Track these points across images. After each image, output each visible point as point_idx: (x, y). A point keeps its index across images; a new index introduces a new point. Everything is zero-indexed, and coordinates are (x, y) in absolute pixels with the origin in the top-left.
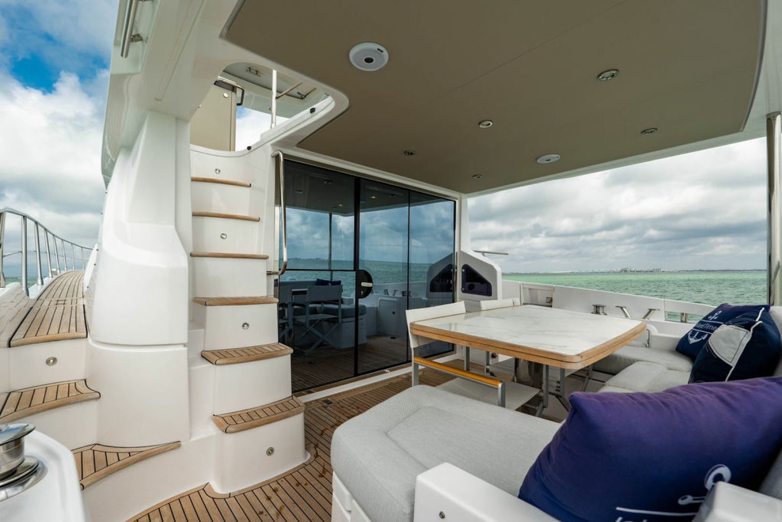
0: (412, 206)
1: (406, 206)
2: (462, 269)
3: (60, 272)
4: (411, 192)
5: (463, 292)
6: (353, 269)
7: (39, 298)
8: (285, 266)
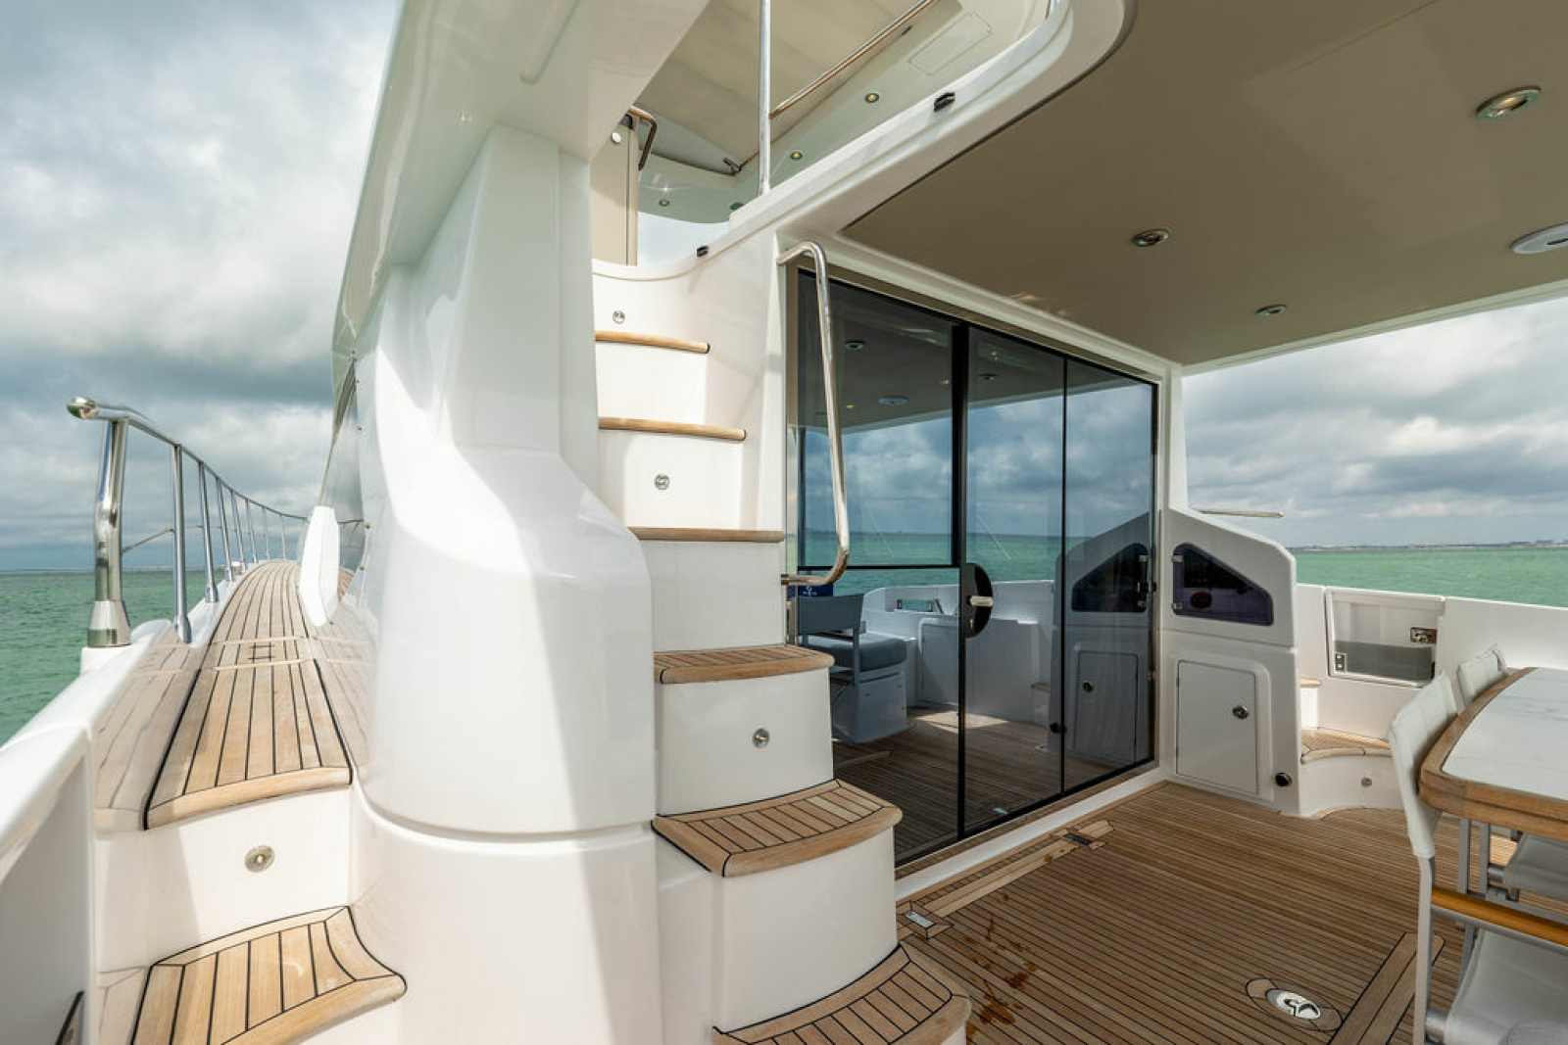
0: (1071, 394)
1: (1059, 394)
2: (1175, 554)
3: (246, 568)
4: (1070, 362)
5: (1177, 612)
6: (949, 563)
7: (211, 640)
8: (845, 561)
